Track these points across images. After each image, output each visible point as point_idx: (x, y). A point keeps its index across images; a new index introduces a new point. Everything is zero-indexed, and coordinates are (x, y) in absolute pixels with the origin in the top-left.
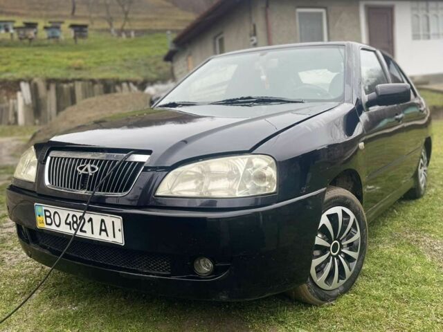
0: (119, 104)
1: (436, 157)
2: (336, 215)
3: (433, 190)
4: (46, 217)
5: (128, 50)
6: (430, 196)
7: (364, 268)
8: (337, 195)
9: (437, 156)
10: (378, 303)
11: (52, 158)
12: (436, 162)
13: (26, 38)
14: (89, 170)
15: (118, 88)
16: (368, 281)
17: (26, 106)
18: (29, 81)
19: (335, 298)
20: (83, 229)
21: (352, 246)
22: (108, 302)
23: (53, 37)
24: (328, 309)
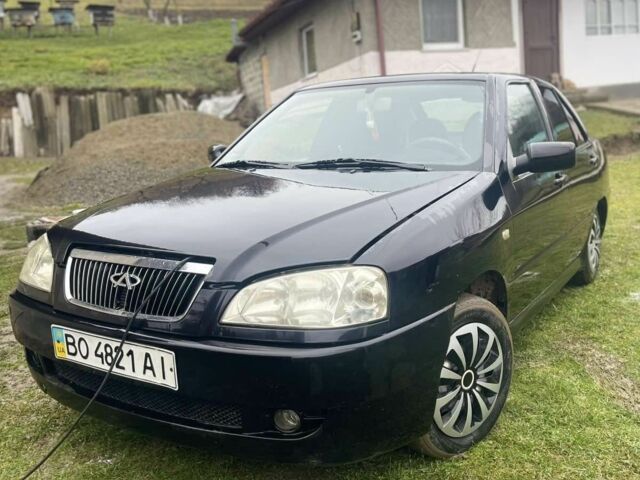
0: (161, 130)
1: (614, 218)
2: (469, 336)
3: (607, 271)
4: (68, 344)
5: (173, 44)
6: (604, 281)
7: (508, 399)
8: (471, 308)
9: (617, 217)
10: (525, 456)
11: (74, 259)
12: (614, 226)
13: (24, 25)
14: (128, 281)
15: (159, 102)
16: (512, 419)
17: (24, 128)
18: (30, 92)
19: (468, 448)
20: (121, 364)
21: (491, 377)
22: (154, 453)
23: (63, 24)
24: (457, 464)
